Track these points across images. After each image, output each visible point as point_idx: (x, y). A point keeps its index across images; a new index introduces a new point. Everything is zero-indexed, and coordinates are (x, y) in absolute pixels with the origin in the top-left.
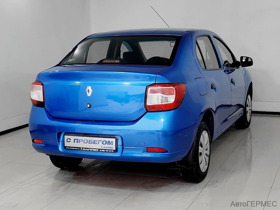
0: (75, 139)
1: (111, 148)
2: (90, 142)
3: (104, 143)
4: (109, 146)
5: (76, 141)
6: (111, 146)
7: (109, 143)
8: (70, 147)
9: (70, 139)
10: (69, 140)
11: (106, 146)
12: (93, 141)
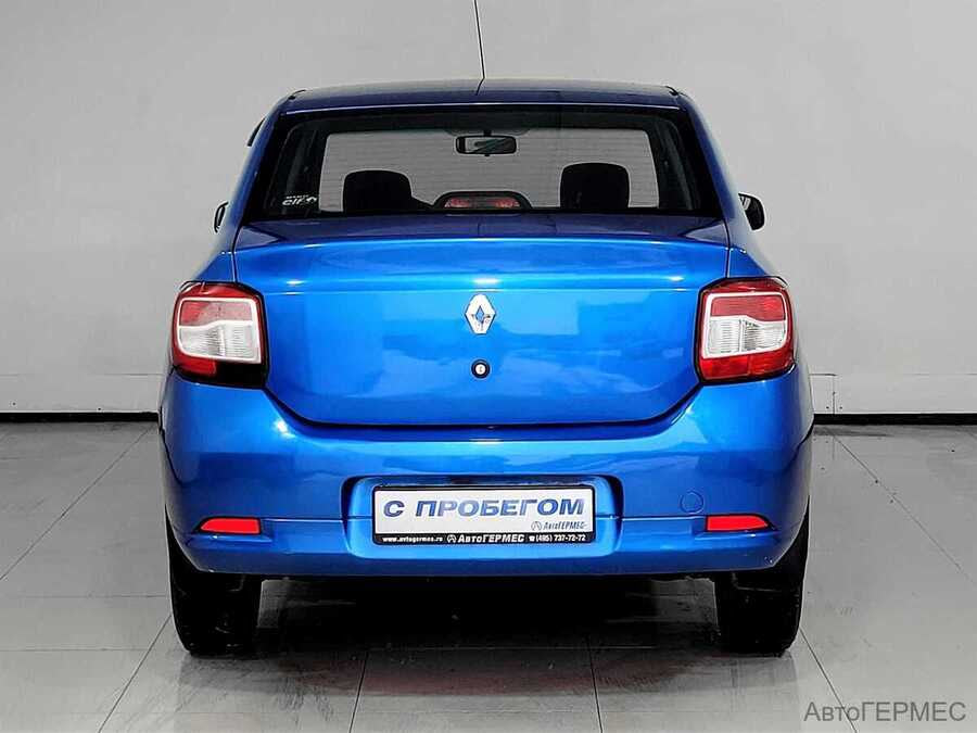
0: (421, 504)
1: (573, 525)
2: (488, 511)
3: (548, 507)
4: (566, 517)
5: (427, 508)
6: (575, 518)
7: (567, 507)
8: (398, 536)
9: (401, 504)
10: (395, 508)
11: (556, 518)
12: (500, 506)
